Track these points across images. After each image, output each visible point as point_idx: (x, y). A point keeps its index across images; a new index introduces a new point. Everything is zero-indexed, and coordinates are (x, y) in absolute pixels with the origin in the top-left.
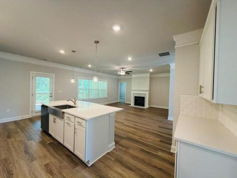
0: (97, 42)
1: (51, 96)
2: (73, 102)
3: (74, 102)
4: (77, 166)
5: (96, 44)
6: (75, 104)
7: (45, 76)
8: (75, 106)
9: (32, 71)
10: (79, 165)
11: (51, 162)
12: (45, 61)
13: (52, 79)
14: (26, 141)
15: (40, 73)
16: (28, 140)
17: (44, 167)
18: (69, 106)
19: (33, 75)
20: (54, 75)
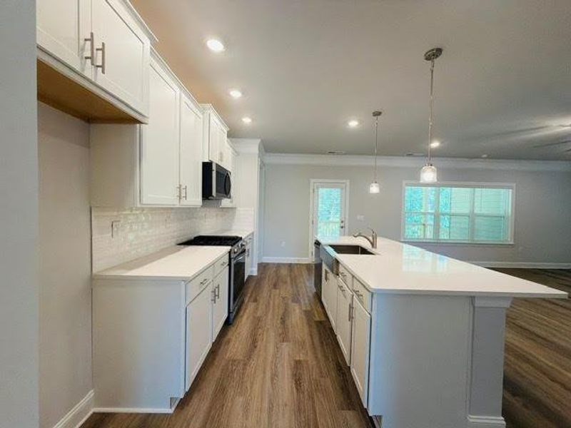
0: (435, 54)
1: (342, 227)
2: (370, 241)
3: (372, 240)
4: (349, 410)
5: (430, 62)
6: (373, 244)
7: (334, 186)
8: (373, 250)
9: (314, 178)
10: (354, 409)
11: (307, 362)
12: (332, 156)
13: (344, 190)
14: (290, 302)
15: (327, 181)
16: (293, 301)
17: (292, 363)
18: (362, 248)
19: (315, 185)
20: (348, 181)
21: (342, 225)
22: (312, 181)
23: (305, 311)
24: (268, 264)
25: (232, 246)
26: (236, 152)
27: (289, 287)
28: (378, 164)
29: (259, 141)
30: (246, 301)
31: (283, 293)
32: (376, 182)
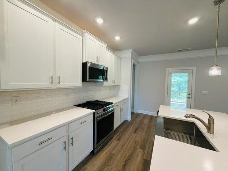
1: (189, 98)
7: (182, 72)
9: (168, 67)
13: (191, 74)
16: (140, 147)
19: (169, 71)
20: (195, 67)
21: (190, 96)
22: (167, 69)
23: (144, 159)
24: (140, 114)
25: (95, 110)
26: (119, 58)
27: (144, 134)
28: (218, 54)
29: (131, 50)
30: (114, 138)
31: (137, 139)
32: (217, 66)
